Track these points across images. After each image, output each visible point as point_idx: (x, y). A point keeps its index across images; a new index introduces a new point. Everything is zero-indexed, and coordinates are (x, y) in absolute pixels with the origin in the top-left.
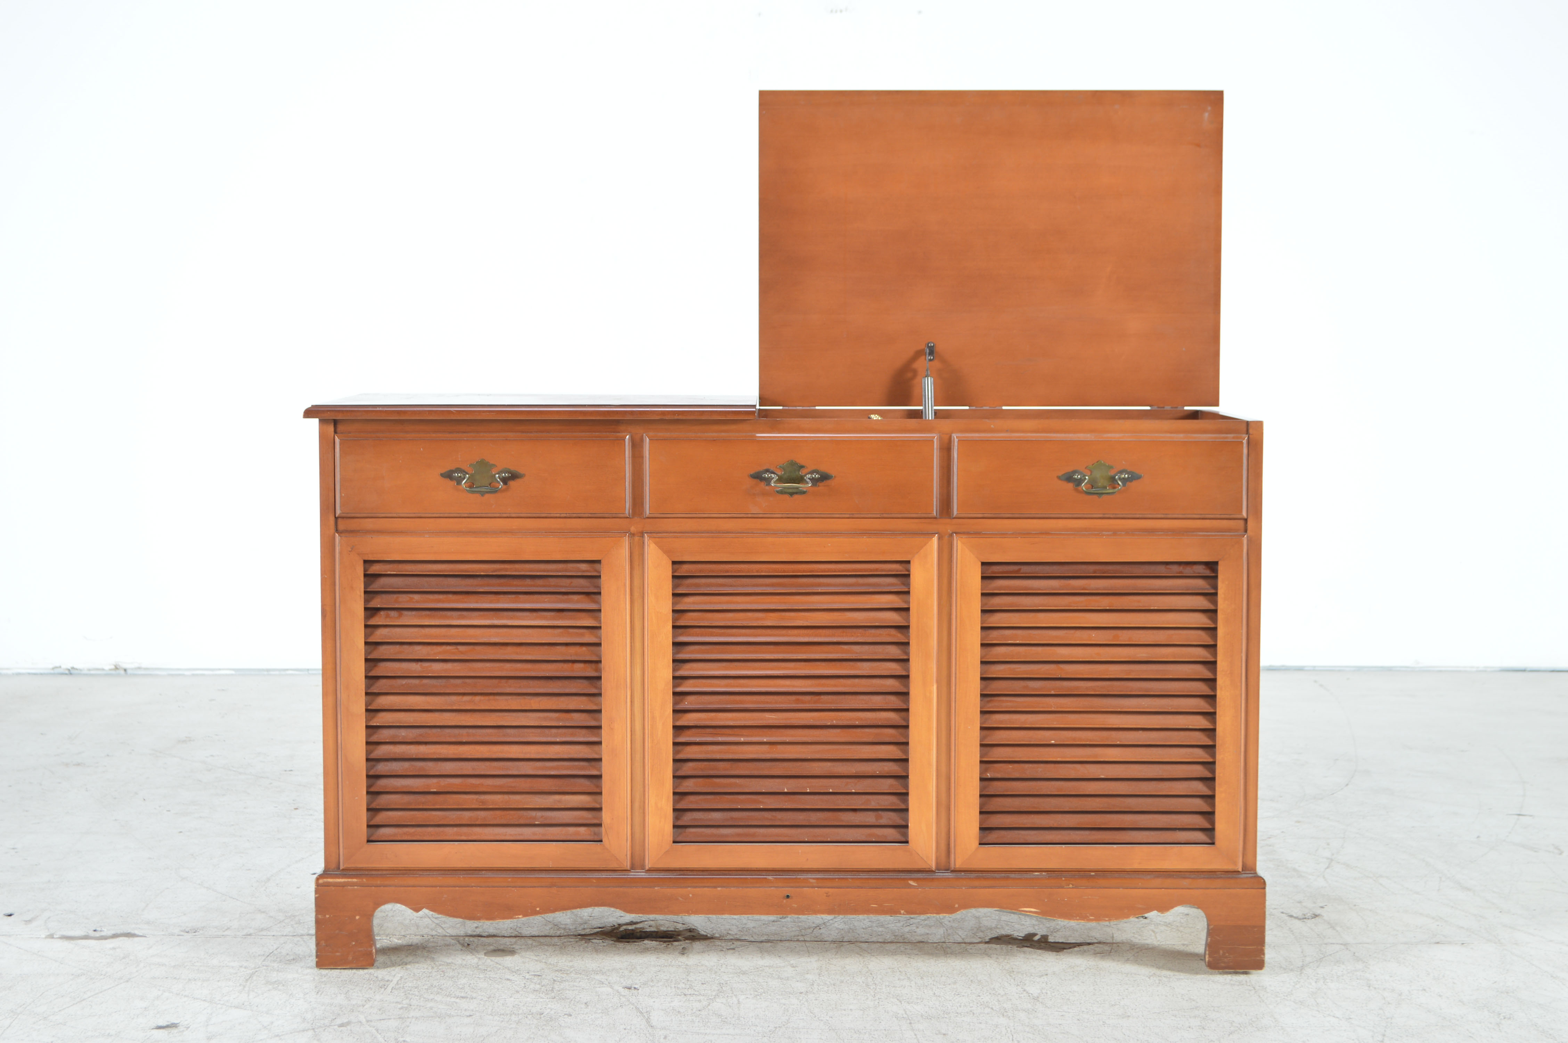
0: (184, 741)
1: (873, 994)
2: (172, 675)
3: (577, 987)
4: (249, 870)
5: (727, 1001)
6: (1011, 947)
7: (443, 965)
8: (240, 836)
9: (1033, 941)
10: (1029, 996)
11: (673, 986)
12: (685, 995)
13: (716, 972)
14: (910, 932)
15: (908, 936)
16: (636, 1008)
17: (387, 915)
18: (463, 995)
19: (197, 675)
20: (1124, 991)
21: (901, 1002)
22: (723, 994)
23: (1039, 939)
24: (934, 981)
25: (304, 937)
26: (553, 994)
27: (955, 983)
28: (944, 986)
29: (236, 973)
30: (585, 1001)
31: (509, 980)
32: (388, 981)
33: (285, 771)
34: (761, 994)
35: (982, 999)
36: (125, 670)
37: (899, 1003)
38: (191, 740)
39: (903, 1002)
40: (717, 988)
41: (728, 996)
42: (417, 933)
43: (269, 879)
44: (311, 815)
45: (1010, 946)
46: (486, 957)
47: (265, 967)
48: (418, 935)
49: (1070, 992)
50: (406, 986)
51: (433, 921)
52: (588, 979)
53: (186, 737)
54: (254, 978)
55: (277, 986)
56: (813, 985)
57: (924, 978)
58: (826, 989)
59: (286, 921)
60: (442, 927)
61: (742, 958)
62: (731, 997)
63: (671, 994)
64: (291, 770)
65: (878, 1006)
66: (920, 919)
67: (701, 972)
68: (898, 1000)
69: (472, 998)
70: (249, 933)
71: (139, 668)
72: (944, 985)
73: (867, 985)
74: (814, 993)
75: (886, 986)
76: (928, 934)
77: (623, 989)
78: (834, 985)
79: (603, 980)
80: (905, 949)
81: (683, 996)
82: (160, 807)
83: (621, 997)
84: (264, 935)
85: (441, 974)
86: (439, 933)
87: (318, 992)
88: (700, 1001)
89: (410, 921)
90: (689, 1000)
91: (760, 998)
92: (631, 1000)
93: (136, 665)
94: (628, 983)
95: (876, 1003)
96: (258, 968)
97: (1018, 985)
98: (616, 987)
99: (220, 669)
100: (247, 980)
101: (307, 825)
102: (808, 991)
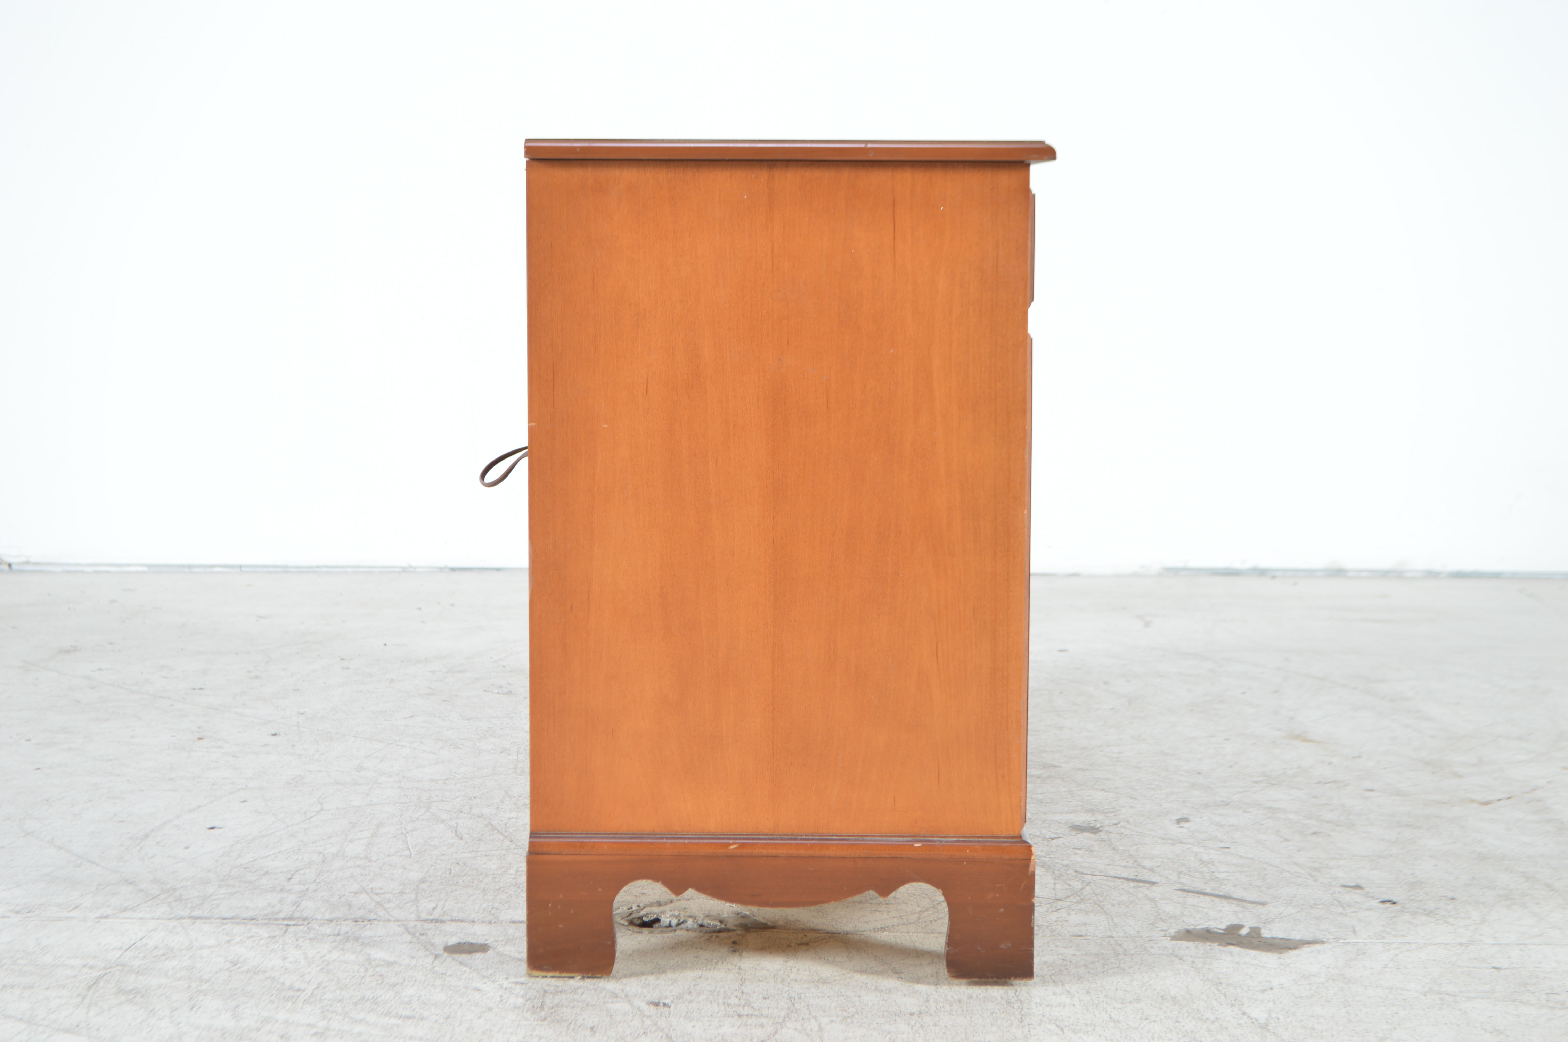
0: (68, 652)
1: (1019, 1017)
2: (69, 572)
3: (578, 1001)
4: (122, 821)
5: (802, 1026)
6: (1210, 946)
7: (381, 965)
8: (119, 775)
9: (1240, 935)
10: (1253, 1022)
11: (721, 1001)
12: (740, 1016)
13: (783, 980)
14: (1060, 921)
15: (1057, 927)
16: (667, 1036)
17: (307, 889)
18: (408, 1013)
19: (101, 572)
20: (1393, 1016)
21: (1062, 1030)
22: (796, 1015)
23: (1248, 934)
24: (1106, 996)
25: (184, 921)
26: (543, 1014)
27: (1138, 1000)
28: (1124, 1006)
29: (75, 977)
30: (591, 1025)
31: (478, 990)
32: (298, 990)
33: (194, 689)
34: (853, 1016)
35: (1183, 1026)
36: (10, 565)
37: (1060, 1032)
38: (76, 650)
39: (1066, 1030)
40: (786, 1006)
41: (803, 1019)
42: (348, 917)
43: (147, 836)
44: (220, 747)
45: (1208, 944)
46: (446, 954)
47: (119, 968)
48: (348, 919)
49: (1313, 1016)
50: (325, 999)
51: (372, 899)
52: (595, 990)
53: (71, 646)
54: (101, 984)
55: (132, 997)
56: (928, 1001)
57: (1092, 992)
58: (948, 1007)
59: (162, 897)
60: (386, 909)
61: (820, 958)
62: (809, 1020)
63: (720, 1014)
64: (202, 689)
65: (1029, 1036)
66: (1071, 902)
67: (761, 979)
68: (1057, 1026)
69: (422, 1019)
70: (105, 915)
71: (27, 563)
72: (1123, 1004)
73: (1009, 1003)
74: (931, 1015)
75: (1036, 1004)
76: (1085, 924)
77: (647, 1006)
78: (959, 1001)
79: (617, 992)
80: (1057, 946)
81: (736, 1017)
82: (18, 734)
83: (645, 1019)
84: (125, 918)
85: (378, 981)
86: (380, 916)
87: (192, 1008)
88: (762, 1026)
89: (340, 898)
90: (746, 1025)
91: (852, 1022)
92: (659, 1024)
93: (23, 559)
94: (655, 996)
95: (1026, 1030)
96: (109, 968)
97: (1232, 1005)
98: (637, 1002)
99: (129, 565)
100: (90, 988)
101: (212, 761)
102: (922, 1011)
